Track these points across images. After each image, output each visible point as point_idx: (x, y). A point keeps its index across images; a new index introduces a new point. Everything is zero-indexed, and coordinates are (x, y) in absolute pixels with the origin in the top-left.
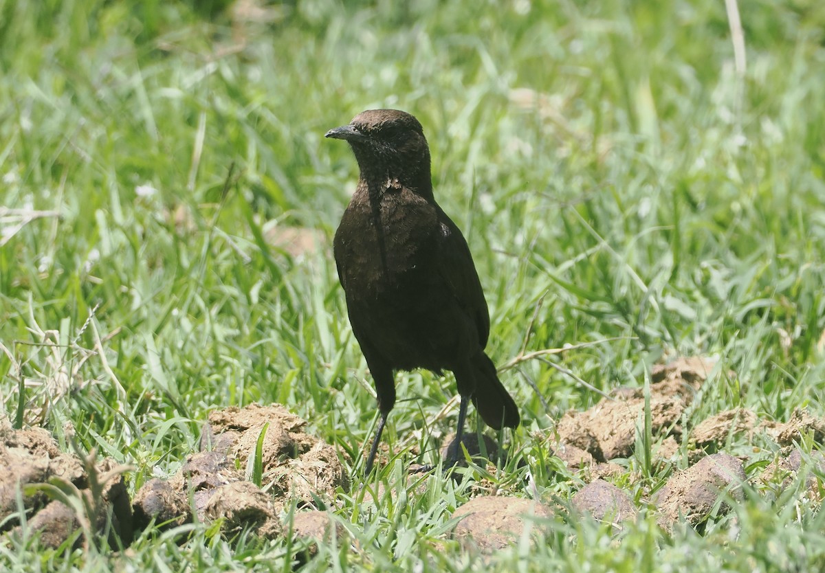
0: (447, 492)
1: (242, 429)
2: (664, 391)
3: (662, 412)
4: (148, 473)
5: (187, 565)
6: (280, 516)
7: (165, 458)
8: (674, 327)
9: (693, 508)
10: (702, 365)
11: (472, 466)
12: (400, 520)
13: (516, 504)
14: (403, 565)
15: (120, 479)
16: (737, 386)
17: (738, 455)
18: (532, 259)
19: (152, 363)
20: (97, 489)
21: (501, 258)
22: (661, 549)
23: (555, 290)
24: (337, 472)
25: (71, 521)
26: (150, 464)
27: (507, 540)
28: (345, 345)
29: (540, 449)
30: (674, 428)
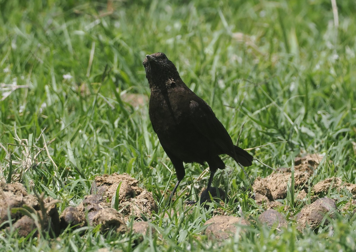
0: (202, 213)
1: (110, 184)
2: (300, 169)
3: (299, 179)
4: (67, 204)
5: (84, 245)
6: (127, 223)
7: (75, 197)
8: (305, 140)
9: (313, 222)
10: (318, 157)
11: (213, 202)
12: (181, 226)
13: (233, 219)
14: (182, 246)
15: (54, 206)
16: (333, 167)
17: (333, 198)
18: (241, 109)
19: (70, 154)
20: (44, 210)
21: (228, 108)
22: (298, 240)
23: (252, 123)
24: (152, 204)
25: (32, 225)
26: (68, 200)
27: (229, 235)
28: (157, 147)
29: (244, 195)
30: (304, 186)
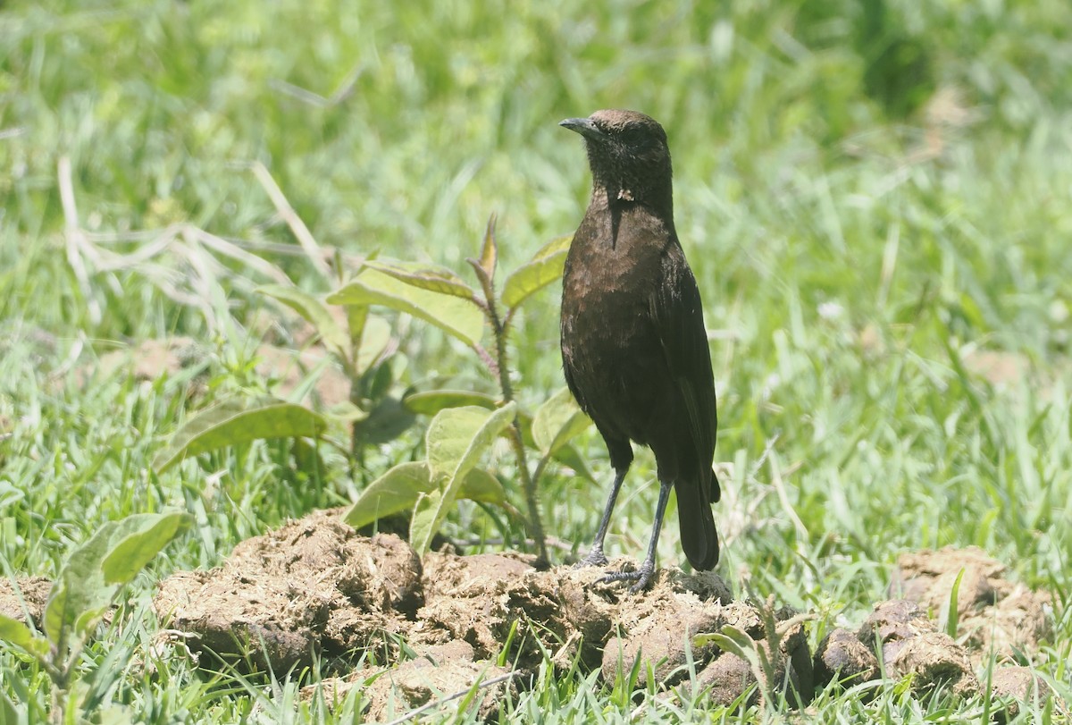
1: (935, 575)
4: (831, 622)
6: (977, 671)
7: (849, 606)
15: (799, 629)
20: (775, 639)
24: (1038, 621)
25: (745, 675)
26: (833, 613)
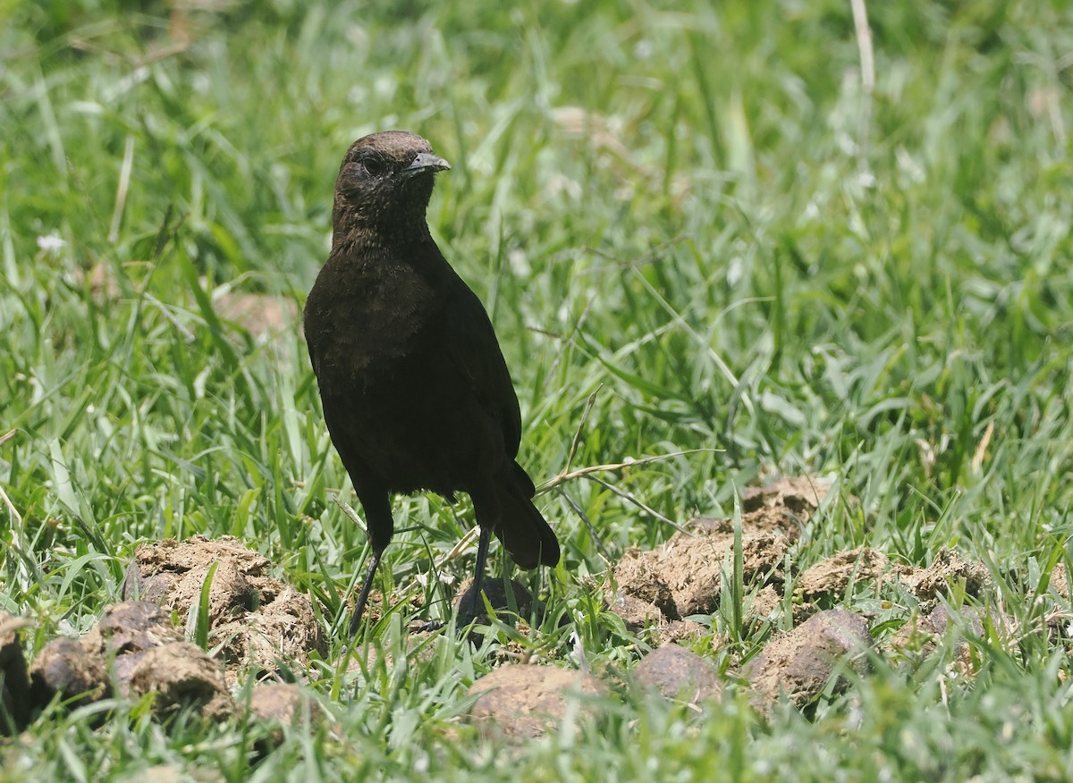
0: (461, 659)
1: (181, 570)
2: (760, 524)
3: (757, 552)
4: (51, 630)
5: (104, 756)
6: (233, 690)
7: (75, 610)
8: (775, 435)
9: (799, 683)
10: (813, 488)
11: (496, 623)
12: (397, 697)
13: (557, 675)
14: (401, 760)
15: (13, 638)
16: (861, 518)
17: (861, 612)
18: (581, 341)
19: (59, 478)
21: (539, 338)
22: (755, 739)
23: (612, 383)
24: (311, 630)
26: (54, 618)
27: (543, 724)
28: (323, 457)
29: (590, 601)
30: (774, 573)
